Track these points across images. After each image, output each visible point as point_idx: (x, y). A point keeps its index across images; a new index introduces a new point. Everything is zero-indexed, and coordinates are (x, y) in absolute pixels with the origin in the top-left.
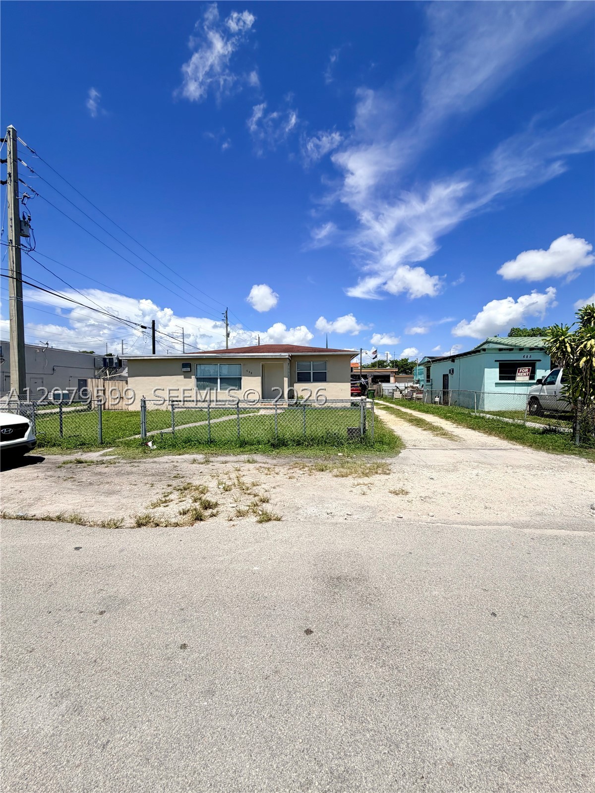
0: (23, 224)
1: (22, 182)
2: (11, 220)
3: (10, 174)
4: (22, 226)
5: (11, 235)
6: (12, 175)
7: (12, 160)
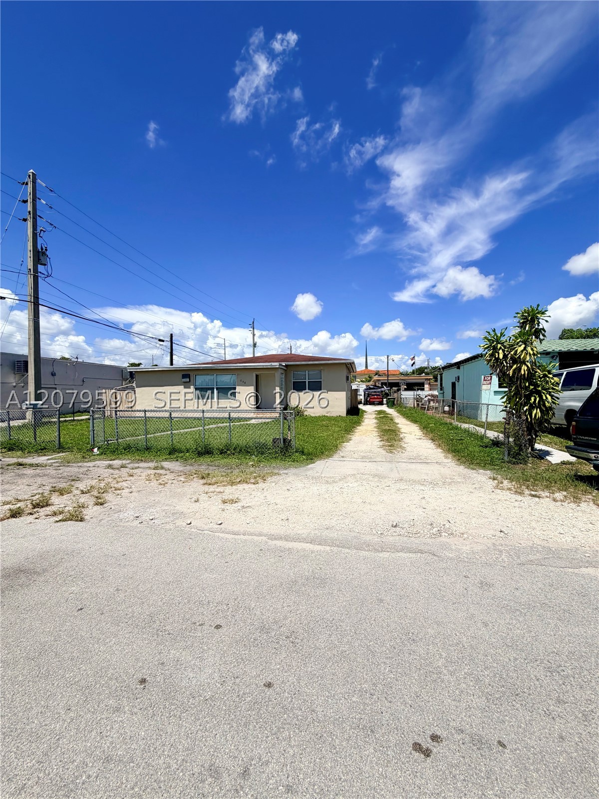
0: (41, 254)
1: (41, 217)
2: (30, 251)
3: (29, 212)
4: (39, 256)
5: (30, 265)
6: (31, 212)
7: (32, 200)
